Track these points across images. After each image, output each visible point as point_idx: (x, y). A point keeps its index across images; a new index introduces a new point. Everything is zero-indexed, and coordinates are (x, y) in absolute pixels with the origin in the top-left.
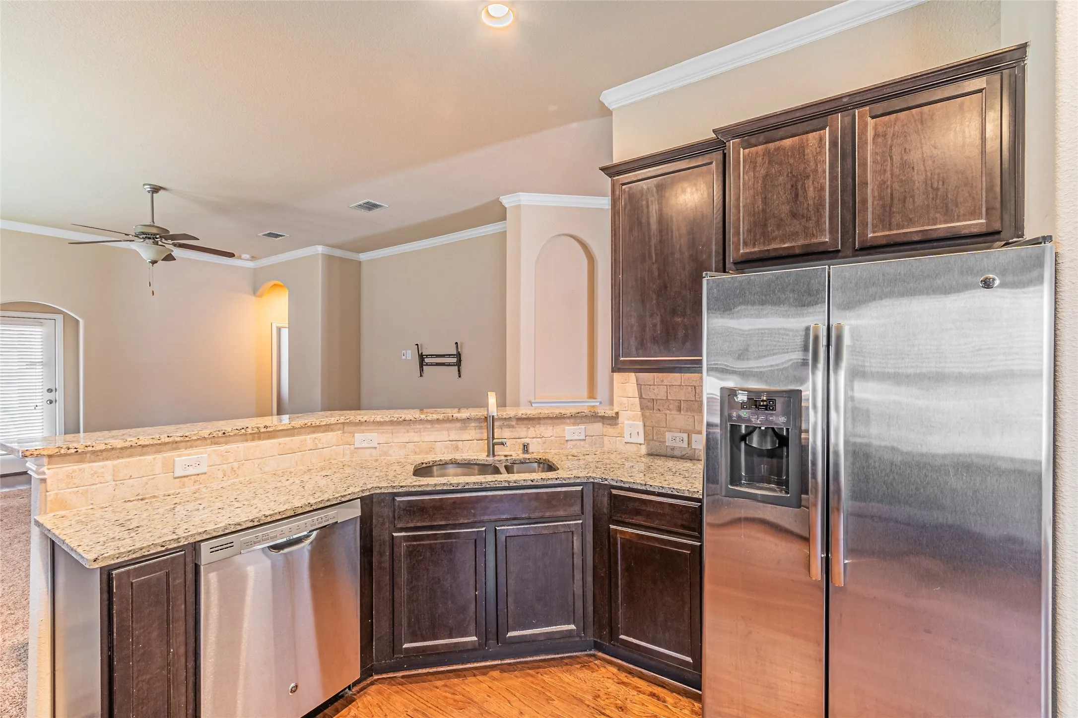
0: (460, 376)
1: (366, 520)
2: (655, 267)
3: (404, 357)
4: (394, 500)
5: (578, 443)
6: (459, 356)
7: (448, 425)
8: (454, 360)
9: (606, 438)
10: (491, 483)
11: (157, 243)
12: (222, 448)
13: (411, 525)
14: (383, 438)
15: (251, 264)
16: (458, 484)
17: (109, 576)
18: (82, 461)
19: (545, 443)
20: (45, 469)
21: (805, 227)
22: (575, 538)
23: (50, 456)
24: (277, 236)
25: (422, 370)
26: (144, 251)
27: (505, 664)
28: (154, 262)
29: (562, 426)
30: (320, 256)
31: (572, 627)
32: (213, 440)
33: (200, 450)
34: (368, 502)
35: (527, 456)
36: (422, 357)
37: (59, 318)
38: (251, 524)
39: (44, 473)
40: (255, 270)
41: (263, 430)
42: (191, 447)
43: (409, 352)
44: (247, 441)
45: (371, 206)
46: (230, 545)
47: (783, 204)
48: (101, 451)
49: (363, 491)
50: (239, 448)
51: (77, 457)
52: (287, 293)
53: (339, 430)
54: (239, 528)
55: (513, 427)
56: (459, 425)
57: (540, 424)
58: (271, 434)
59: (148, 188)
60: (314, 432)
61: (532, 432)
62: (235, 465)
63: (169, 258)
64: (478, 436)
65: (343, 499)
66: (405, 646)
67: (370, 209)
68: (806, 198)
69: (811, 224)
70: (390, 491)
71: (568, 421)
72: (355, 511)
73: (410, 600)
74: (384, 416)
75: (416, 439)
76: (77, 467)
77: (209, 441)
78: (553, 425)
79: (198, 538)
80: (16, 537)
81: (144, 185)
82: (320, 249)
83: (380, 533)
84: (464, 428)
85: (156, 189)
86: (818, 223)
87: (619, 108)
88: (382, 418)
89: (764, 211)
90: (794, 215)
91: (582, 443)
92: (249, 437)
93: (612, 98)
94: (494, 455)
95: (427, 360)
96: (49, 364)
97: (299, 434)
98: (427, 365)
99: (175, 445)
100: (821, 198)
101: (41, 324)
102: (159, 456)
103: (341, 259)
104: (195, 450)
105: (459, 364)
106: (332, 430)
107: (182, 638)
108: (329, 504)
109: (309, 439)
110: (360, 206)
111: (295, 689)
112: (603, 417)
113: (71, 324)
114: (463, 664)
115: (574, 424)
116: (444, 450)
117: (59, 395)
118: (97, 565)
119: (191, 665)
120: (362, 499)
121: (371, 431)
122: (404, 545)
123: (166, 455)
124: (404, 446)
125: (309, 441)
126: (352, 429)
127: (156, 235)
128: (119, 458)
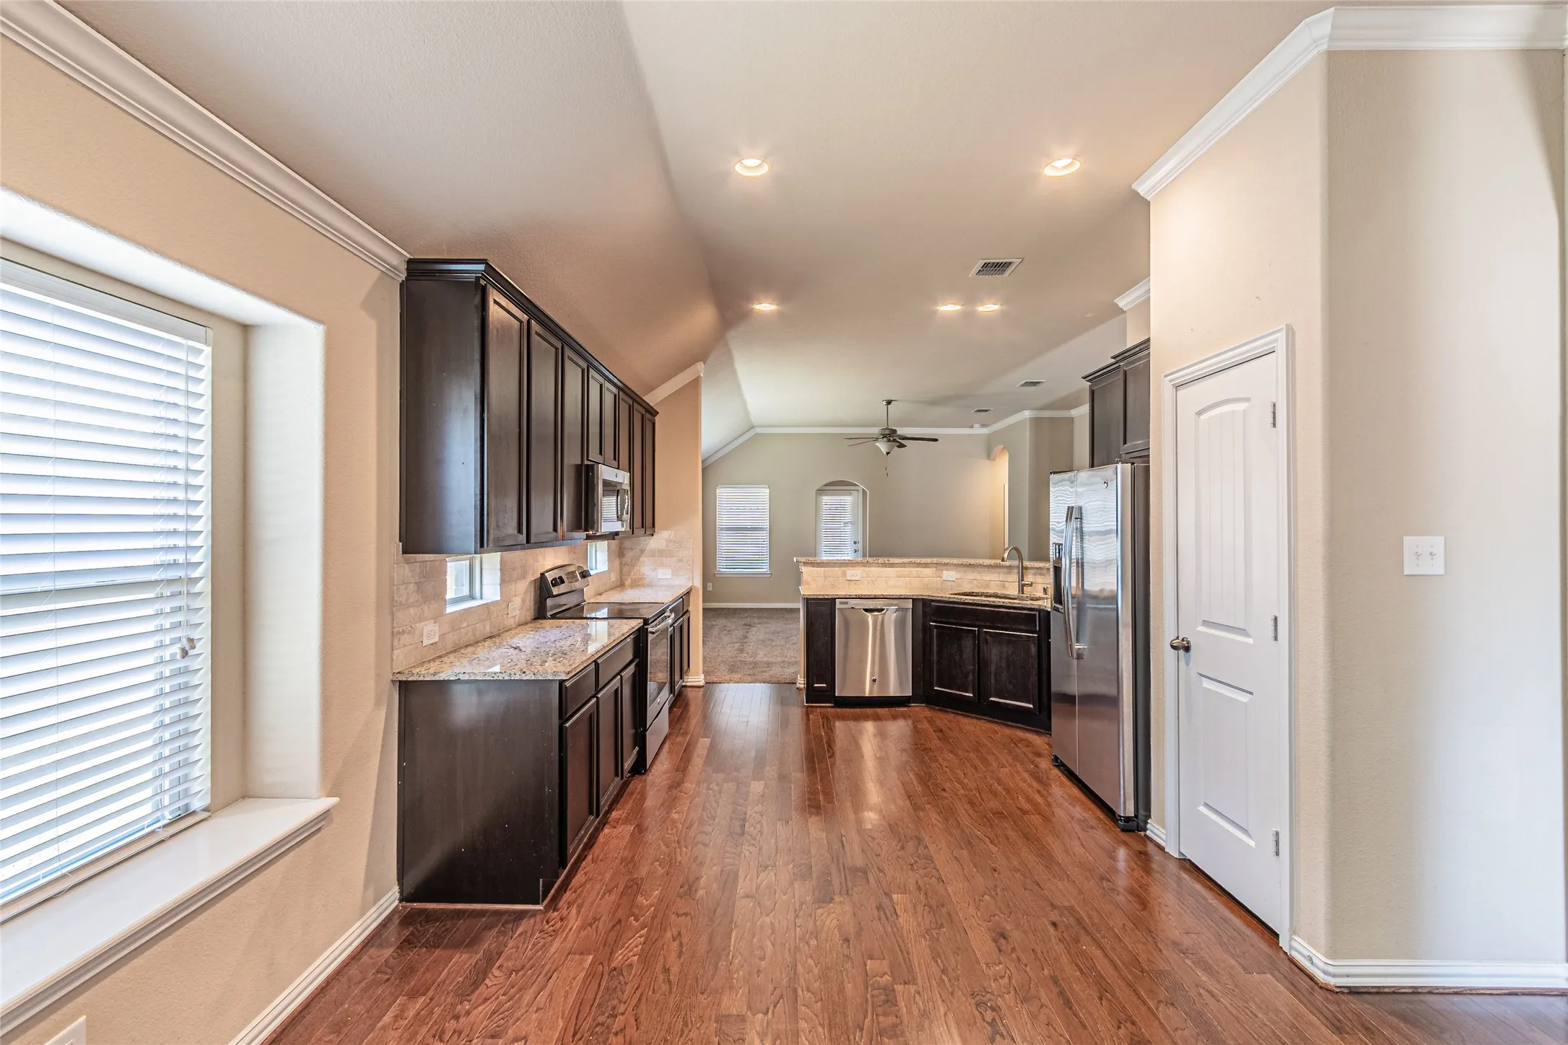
4: (930, 604)
7: (998, 570)
11: (890, 441)
12: (866, 569)
13: (936, 619)
14: (958, 576)
15: (985, 431)
16: (961, 599)
17: (807, 601)
18: (813, 567)
20: (803, 568)
22: (1032, 646)
23: (804, 562)
24: (986, 411)
26: (883, 445)
28: (888, 453)
30: (1028, 421)
31: (1032, 705)
32: (862, 564)
33: (857, 568)
34: (918, 601)
37: (856, 489)
38: (855, 597)
40: (989, 436)
41: (887, 562)
42: (853, 566)
45: (1033, 384)
46: (848, 604)
48: (820, 563)
49: (912, 595)
51: (811, 564)
52: (1008, 454)
53: (934, 567)
54: (850, 597)
55: (1044, 575)
56: (1005, 570)
58: (893, 565)
59: (883, 403)
60: (917, 567)
62: (874, 579)
63: (901, 446)
65: (901, 597)
66: (935, 688)
70: (927, 597)
72: (908, 605)
73: (938, 662)
74: (959, 561)
75: (978, 578)
76: (812, 568)
79: (835, 597)
82: (1027, 414)
84: (1009, 573)
85: (889, 402)
87: (1129, 310)
88: (957, 561)
92: (880, 565)
94: (1023, 593)
96: (854, 523)
97: (908, 567)
99: (847, 564)
101: (850, 494)
102: (841, 569)
103: (1051, 418)
104: (855, 568)
106: (929, 567)
108: (892, 597)
109: (914, 570)
110: (1022, 385)
117: (860, 546)
120: (913, 600)
121: (952, 570)
122: (935, 630)
123: (843, 568)
124: (971, 581)
125: (914, 573)
126: (942, 568)
127: (890, 436)
128: (826, 567)
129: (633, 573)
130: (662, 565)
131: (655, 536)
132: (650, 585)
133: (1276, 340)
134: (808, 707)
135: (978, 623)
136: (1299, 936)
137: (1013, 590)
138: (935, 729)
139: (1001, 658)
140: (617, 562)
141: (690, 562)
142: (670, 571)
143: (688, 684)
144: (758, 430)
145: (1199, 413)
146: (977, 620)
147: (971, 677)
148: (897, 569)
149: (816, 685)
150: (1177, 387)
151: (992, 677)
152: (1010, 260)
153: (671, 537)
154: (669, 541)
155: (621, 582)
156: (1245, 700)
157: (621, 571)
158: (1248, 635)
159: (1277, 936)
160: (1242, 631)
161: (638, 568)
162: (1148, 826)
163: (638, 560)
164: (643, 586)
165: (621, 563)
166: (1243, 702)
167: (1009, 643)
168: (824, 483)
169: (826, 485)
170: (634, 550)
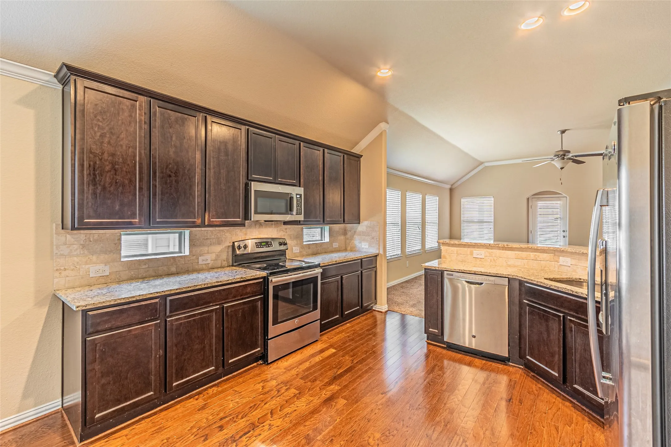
4: (524, 284)
10: (563, 289)
11: (563, 159)
12: (489, 251)
13: (530, 299)
18: (449, 246)
23: (442, 243)
26: (558, 164)
27: (581, 407)
28: (562, 168)
33: (482, 249)
38: (459, 271)
41: (506, 246)
42: (479, 248)
44: (500, 250)
46: (452, 275)
48: (453, 244)
50: (496, 252)
53: (552, 253)
54: (455, 271)
58: (512, 249)
59: (559, 133)
62: (495, 258)
65: (497, 275)
66: (528, 357)
70: (521, 279)
73: (530, 335)
74: (572, 249)
77: (485, 247)
81: (558, 131)
85: (563, 132)
88: (571, 250)
92: (500, 248)
96: (562, 219)
97: (525, 251)
99: (473, 246)
101: (560, 200)
102: (469, 249)
107: (440, 296)
108: (490, 274)
111: (474, 337)
117: (567, 234)
120: (509, 278)
121: (568, 257)
122: (527, 308)
123: (474, 249)
124: (584, 269)
128: (458, 247)
129: (351, 244)
130: (364, 240)
131: (361, 224)
132: (358, 251)
134: (429, 343)
135: (562, 309)
141: (378, 240)
142: (367, 244)
143: (377, 309)
144: (487, 164)
147: (557, 357)
148: (516, 252)
149: (431, 330)
153: (368, 225)
154: (367, 227)
155: (346, 248)
157: (346, 242)
161: (353, 241)
163: (353, 237)
164: (355, 251)
165: (345, 238)
170: (351, 231)
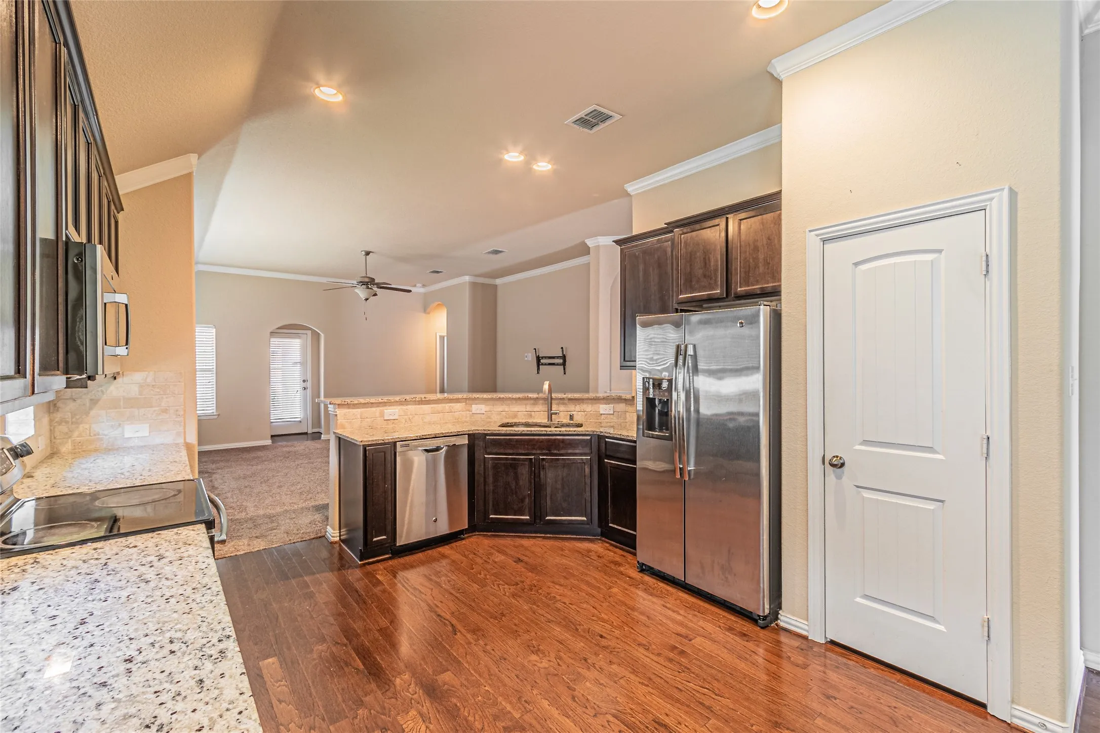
0: (565, 374)
1: (471, 447)
2: (642, 304)
3: (526, 359)
4: (485, 437)
5: (609, 416)
6: (564, 357)
7: (526, 402)
8: (561, 361)
9: (627, 413)
11: (368, 288)
12: (404, 407)
13: (494, 452)
14: (488, 408)
15: (422, 290)
16: (519, 431)
17: (365, 449)
18: (349, 408)
19: (586, 415)
20: (337, 410)
21: (710, 283)
22: (586, 467)
23: (338, 405)
24: (438, 272)
25: (538, 369)
26: (361, 292)
28: (367, 299)
29: (597, 405)
30: (468, 284)
31: (585, 519)
32: (400, 403)
33: (395, 407)
34: (473, 437)
35: (572, 422)
36: (538, 359)
37: (309, 332)
38: (416, 438)
39: (336, 412)
40: (425, 294)
42: (391, 405)
43: (530, 354)
45: (496, 252)
46: (407, 446)
47: (699, 269)
48: (356, 404)
49: (469, 431)
50: (412, 408)
51: (347, 406)
52: (446, 310)
53: (464, 402)
54: (413, 438)
55: (565, 404)
56: (532, 402)
57: (583, 403)
58: (428, 402)
59: (363, 253)
60: (450, 403)
61: (578, 408)
62: (411, 417)
63: (375, 295)
64: (543, 409)
65: (459, 433)
66: (491, 516)
67: (496, 254)
68: (710, 265)
69: (712, 282)
70: (483, 432)
71: (602, 401)
72: (465, 441)
73: (494, 492)
74: (489, 395)
75: (506, 410)
78: (592, 404)
79: (397, 440)
80: (298, 465)
81: (362, 251)
82: (467, 278)
83: (478, 454)
84: (535, 404)
85: (368, 253)
86: (716, 281)
87: (635, 194)
88: (487, 396)
89: (690, 272)
90: (705, 276)
91: (612, 416)
92: (417, 403)
93: (631, 188)
94: (551, 421)
95: (542, 361)
96: (303, 364)
97: (441, 403)
98: (542, 365)
99: (384, 404)
100: (717, 266)
101: (299, 338)
102: (378, 409)
103: (483, 284)
104: (392, 407)
105: (564, 364)
106: (459, 402)
107: (390, 482)
108: (451, 434)
109: (447, 406)
110: (489, 253)
111: (436, 521)
112: (625, 400)
113: (316, 336)
114: (523, 533)
115: (606, 404)
116: (523, 417)
117: (309, 384)
118: (361, 444)
119: (393, 495)
120: (469, 435)
121: (481, 404)
122: (488, 462)
123: (381, 408)
124: (500, 413)
125: (447, 408)
126: (471, 402)
127: (368, 282)
128: (363, 408)
129: (76, 434)
130: (133, 419)
132: (111, 450)
133: (991, 199)
134: (364, 565)
135: (534, 452)
136: (1019, 705)
137: (542, 419)
138: (515, 560)
139: (556, 482)
140: (46, 420)
142: (146, 427)
145: (856, 264)
146: (534, 449)
147: (527, 500)
148: (432, 406)
149: (375, 539)
150: (824, 241)
151: (548, 498)
152: (611, 113)
153: (149, 380)
155: (52, 447)
156: (932, 508)
157: (52, 431)
158: (935, 452)
159: (984, 706)
160: (930, 449)
161: (87, 426)
162: (779, 616)
163: (87, 414)
165: (51, 421)
166: (930, 509)
167: (564, 467)
168: (277, 327)
169: (278, 328)
170: (78, 401)
